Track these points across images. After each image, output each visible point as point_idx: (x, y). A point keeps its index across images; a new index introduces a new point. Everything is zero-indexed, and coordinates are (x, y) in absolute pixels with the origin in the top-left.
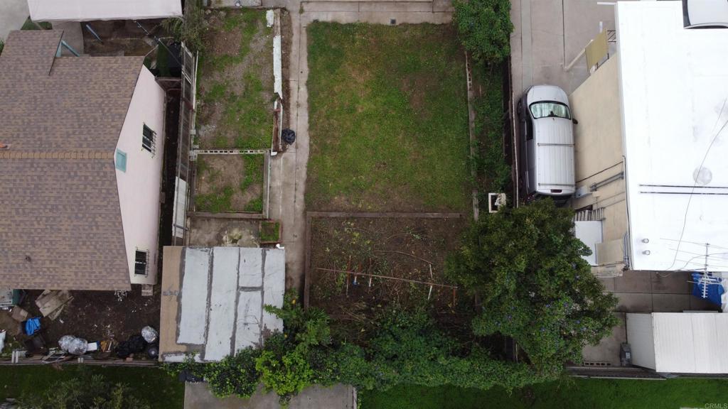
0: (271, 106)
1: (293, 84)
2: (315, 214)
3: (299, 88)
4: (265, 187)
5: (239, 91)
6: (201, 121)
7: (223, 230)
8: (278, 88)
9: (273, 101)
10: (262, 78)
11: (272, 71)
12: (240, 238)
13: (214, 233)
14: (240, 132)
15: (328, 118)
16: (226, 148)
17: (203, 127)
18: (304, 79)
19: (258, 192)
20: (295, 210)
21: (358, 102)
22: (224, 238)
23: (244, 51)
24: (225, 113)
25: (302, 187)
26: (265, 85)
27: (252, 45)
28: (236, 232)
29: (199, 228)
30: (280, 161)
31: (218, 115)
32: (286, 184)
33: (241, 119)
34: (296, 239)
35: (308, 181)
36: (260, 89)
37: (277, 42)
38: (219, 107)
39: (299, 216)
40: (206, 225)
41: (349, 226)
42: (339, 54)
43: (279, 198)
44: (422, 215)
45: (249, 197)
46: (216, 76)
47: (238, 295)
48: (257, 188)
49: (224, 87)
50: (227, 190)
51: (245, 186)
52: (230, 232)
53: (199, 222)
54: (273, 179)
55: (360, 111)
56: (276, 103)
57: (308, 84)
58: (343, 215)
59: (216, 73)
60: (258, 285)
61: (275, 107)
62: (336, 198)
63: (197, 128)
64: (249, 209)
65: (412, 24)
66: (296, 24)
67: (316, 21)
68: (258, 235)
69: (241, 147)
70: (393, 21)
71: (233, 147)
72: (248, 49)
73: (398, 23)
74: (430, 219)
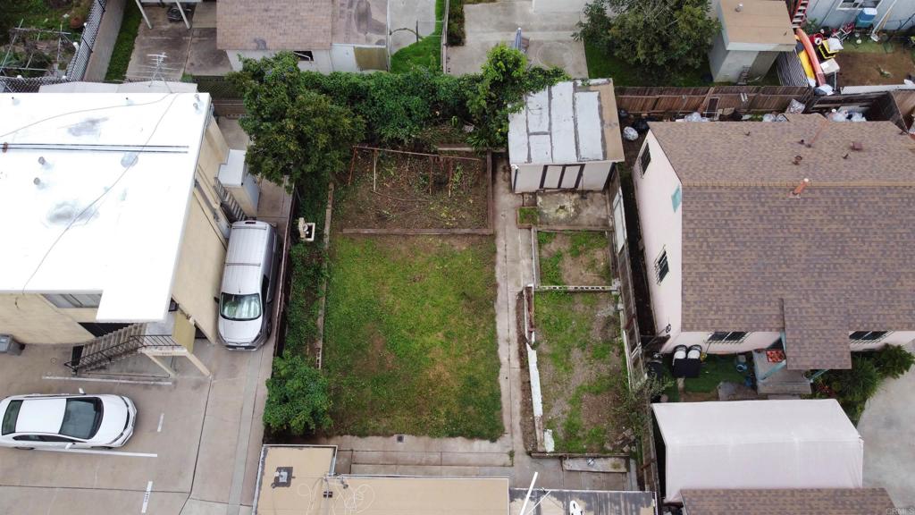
0: (540, 337)
1: (516, 364)
2: (485, 231)
3: (509, 360)
4: (537, 258)
5: (576, 353)
6: (613, 321)
7: (575, 217)
8: (532, 356)
9: (537, 342)
10: (552, 368)
11: (541, 375)
12: (557, 211)
13: (584, 214)
15: (475, 327)
16: (583, 292)
18: (503, 371)
19: (543, 253)
20: (505, 238)
21: (442, 343)
22: (573, 210)
23: (576, 401)
24: (589, 329)
25: (499, 259)
26: (549, 361)
27: (568, 408)
28: (562, 215)
29: (599, 219)
31: (597, 327)
32: (516, 261)
33: (570, 323)
34: (503, 213)
35: (494, 264)
36: (553, 356)
37: (538, 410)
38: (596, 336)
39: (500, 233)
40: (593, 220)
41: (451, 222)
42: (464, 401)
43: (522, 249)
44: (379, 231)
45: (553, 246)
46: (604, 369)
47: (550, 129)
49: (593, 356)
50: (576, 254)
51: (559, 256)
52: (568, 215)
53: (600, 223)
54: (530, 266)
55: (439, 334)
56: (533, 340)
57: (499, 365)
58: (456, 231)
59: (606, 373)
60: (532, 137)
61: (533, 334)
62: (464, 248)
63: (617, 312)
64: (551, 235)
65: (378, 435)
66: (518, 437)
67: (493, 440)
68: (540, 214)
69: (566, 292)
70: (400, 439)
71: (575, 292)
72: (572, 403)
73: (395, 437)
74: (371, 228)
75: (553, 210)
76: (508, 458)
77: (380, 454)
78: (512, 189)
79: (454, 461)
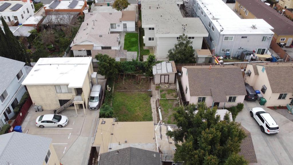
1: (156, 112)
3: (154, 112)
5: (169, 110)
8: (159, 110)
10: (164, 112)
11: (161, 113)
14: (168, 102)
15: (146, 106)
16: (170, 99)
17: (177, 103)
18: (153, 114)
19: (161, 94)
21: (139, 109)
33: (168, 105)
36: (164, 110)
37: (161, 119)
43: (157, 93)
45: (164, 92)
47: (161, 68)
50: (169, 93)
52: (167, 87)
53: (174, 89)
54: (159, 96)
56: (160, 108)
57: (152, 112)
60: (158, 70)
62: (144, 93)
68: (161, 87)
69: (167, 100)
71: (169, 100)
72: (169, 118)
74: (123, 90)
75: (163, 87)
78: (154, 84)
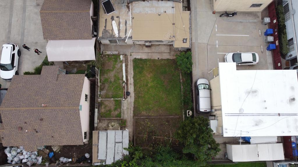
0: (122, 85)
1: (129, 78)
2: (136, 117)
3: (131, 79)
4: (121, 110)
5: (113, 80)
6: (102, 90)
7: (109, 123)
8: (124, 79)
9: (123, 83)
11: (123, 74)
12: (114, 125)
13: (106, 124)
14: (113, 93)
15: (140, 88)
16: (109, 98)
17: (102, 92)
18: (132, 76)
19: (119, 111)
20: (130, 116)
21: (148, 83)
22: (109, 125)
23: (114, 68)
24: (108, 87)
25: (132, 109)
26: (120, 78)
27: (116, 66)
28: (113, 123)
30: (126, 101)
31: (106, 88)
32: (127, 108)
33: (113, 89)
34: (131, 125)
35: (134, 107)
37: (124, 65)
38: (107, 85)
39: (132, 118)
40: (103, 122)
41: (147, 121)
42: (142, 68)
43: (126, 113)
44: (168, 117)
45: (117, 113)
46: (106, 76)
47: (115, 144)
48: (119, 110)
49: (108, 79)
50: (110, 111)
51: (115, 109)
52: (111, 124)
53: (102, 120)
54: (124, 107)
55: (149, 86)
56: (124, 84)
57: (133, 78)
58: (145, 117)
59: (105, 75)
60: (121, 141)
61: (124, 85)
62: (143, 112)
63: (100, 92)
64: (117, 116)
65: (164, 59)
66: (129, 59)
67: (135, 58)
68: (120, 124)
69: (114, 98)
70: (158, 58)
71: (111, 98)
72: (115, 67)
73: (160, 59)
74: (171, 118)
75: (116, 125)
76: (132, 54)
77: (163, 55)
79: (145, 53)
